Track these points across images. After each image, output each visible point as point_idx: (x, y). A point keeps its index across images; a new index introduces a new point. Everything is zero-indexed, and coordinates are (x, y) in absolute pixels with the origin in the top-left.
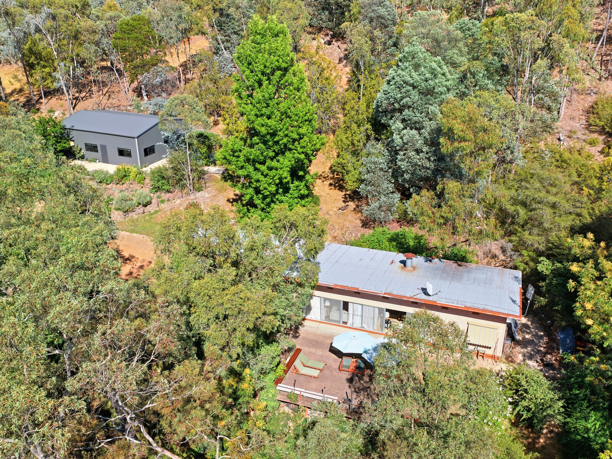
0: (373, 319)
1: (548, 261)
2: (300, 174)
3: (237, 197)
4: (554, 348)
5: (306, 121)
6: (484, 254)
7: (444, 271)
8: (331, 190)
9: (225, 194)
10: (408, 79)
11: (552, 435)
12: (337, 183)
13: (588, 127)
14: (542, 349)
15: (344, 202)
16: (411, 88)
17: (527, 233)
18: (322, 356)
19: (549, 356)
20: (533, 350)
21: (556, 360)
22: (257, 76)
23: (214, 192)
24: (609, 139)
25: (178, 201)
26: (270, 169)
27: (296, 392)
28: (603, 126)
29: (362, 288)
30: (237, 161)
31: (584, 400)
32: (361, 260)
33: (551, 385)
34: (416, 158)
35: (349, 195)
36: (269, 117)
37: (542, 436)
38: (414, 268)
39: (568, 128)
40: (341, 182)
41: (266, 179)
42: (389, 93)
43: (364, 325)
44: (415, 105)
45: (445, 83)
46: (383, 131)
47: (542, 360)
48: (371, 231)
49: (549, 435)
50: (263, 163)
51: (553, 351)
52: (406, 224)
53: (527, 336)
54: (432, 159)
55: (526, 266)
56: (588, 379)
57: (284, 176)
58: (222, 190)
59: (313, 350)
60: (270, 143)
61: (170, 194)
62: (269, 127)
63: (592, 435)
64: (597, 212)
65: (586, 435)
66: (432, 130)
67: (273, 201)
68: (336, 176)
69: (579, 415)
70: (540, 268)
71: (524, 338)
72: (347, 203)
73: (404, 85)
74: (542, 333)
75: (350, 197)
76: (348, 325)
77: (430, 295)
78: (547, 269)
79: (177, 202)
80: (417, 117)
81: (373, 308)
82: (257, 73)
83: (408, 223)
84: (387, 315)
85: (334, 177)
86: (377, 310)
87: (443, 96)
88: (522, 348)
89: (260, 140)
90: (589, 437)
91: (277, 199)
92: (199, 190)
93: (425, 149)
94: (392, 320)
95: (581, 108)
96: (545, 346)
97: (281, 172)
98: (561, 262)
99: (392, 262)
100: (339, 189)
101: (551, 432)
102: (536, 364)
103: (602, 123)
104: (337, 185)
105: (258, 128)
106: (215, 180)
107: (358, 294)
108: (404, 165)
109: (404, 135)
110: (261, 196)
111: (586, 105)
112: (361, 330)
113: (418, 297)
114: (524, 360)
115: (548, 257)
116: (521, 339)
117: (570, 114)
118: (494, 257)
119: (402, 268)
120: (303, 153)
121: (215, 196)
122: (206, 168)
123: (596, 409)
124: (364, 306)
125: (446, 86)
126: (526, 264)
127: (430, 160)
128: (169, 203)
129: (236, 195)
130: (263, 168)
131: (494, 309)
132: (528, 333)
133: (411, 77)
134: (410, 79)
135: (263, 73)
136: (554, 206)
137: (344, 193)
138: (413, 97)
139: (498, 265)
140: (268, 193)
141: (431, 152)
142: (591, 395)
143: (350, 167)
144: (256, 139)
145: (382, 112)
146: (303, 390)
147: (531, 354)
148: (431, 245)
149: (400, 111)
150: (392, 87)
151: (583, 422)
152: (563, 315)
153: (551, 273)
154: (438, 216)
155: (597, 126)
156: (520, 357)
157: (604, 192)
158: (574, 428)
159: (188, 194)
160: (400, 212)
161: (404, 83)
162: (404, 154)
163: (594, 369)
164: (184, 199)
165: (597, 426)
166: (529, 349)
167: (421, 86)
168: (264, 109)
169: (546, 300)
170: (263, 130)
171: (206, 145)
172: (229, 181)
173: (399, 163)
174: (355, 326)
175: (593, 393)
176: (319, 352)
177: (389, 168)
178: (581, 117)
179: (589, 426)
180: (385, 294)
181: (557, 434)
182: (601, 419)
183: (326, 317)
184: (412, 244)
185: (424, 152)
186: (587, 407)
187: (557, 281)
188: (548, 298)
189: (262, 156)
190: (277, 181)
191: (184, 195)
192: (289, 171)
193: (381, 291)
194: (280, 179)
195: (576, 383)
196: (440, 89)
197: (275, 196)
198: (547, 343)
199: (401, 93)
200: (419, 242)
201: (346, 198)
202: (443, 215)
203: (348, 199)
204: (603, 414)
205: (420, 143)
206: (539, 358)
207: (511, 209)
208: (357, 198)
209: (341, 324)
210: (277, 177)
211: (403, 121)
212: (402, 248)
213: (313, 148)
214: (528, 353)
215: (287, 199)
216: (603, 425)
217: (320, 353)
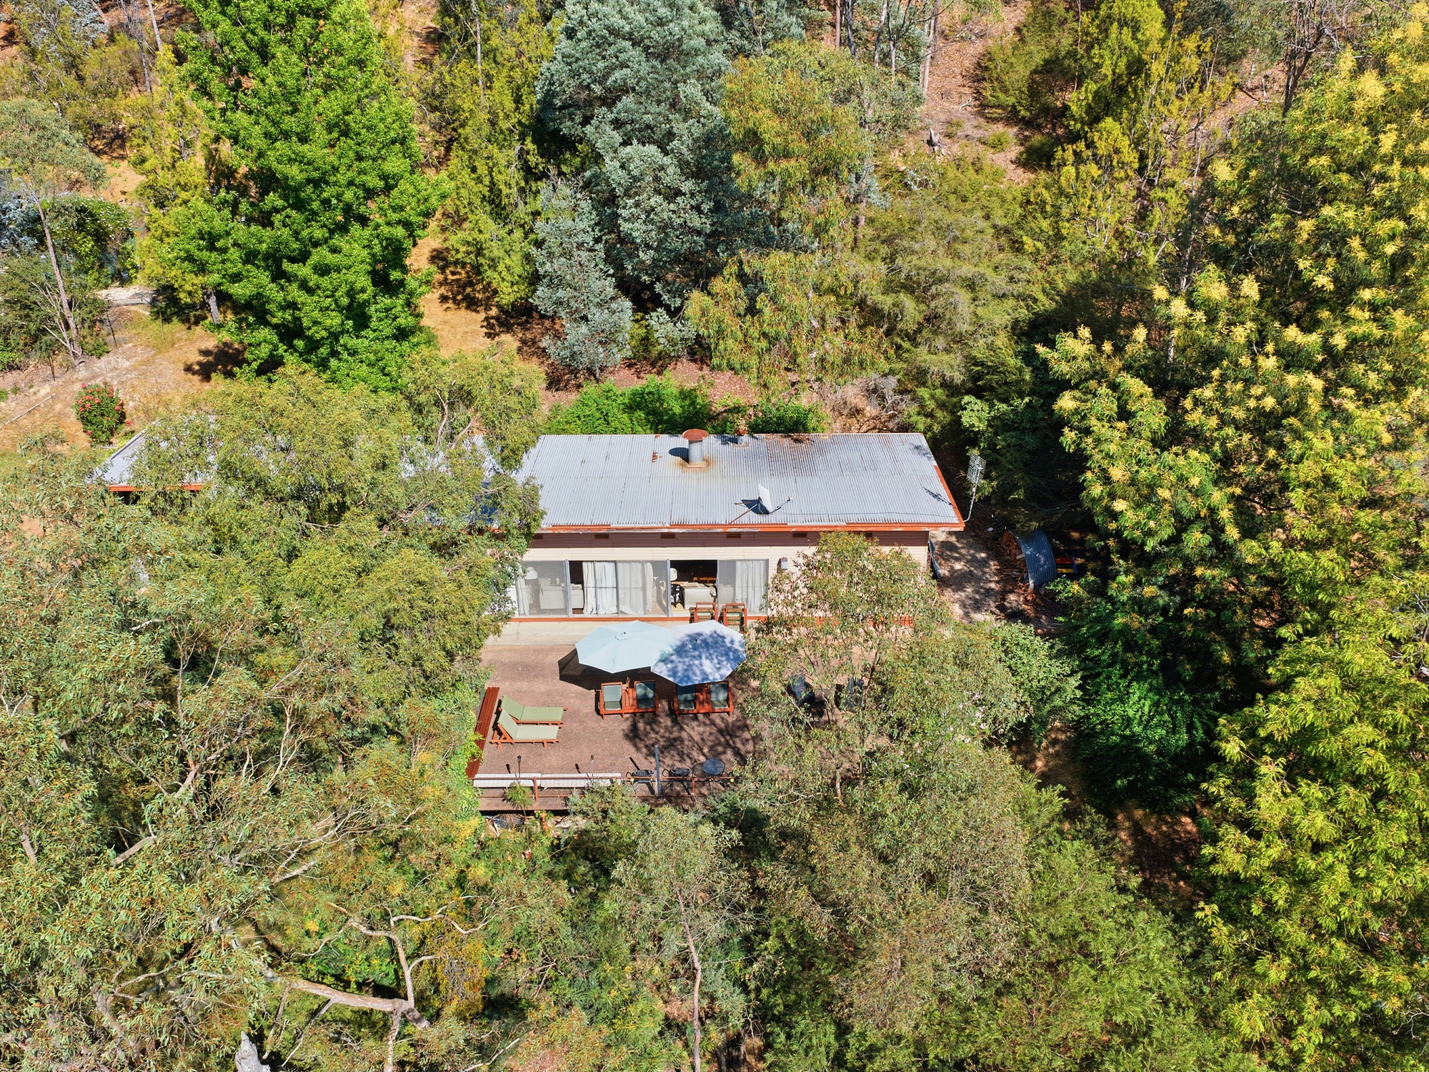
0: (644, 588)
1: (979, 402)
2: (392, 278)
3: (211, 358)
4: (1015, 580)
5: (393, 142)
6: (833, 410)
7: (771, 457)
8: (449, 313)
9: (175, 354)
10: (617, 21)
11: (1057, 748)
12: (459, 293)
13: (982, 107)
14: (993, 585)
15: (488, 335)
16: (628, 44)
17: (923, 350)
18: (549, 694)
19: (1012, 597)
20: (978, 592)
21: (1026, 602)
22: (253, 33)
23: (142, 354)
24: (1026, 133)
25: (45, 390)
26: (323, 270)
27: (523, 783)
28: (1014, 106)
29: (619, 520)
30: (223, 262)
31: (1111, 665)
32: (583, 462)
33: (1052, 647)
34: (665, 210)
35: (497, 318)
36: (303, 140)
37: (1039, 755)
38: (708, 461)
39: (943, 117)
40: (469, 290)
41: (315, 298)
42: (578, 59)
43: (622, 608)
44: (643, 84)
45: (699, 28)
46: (563, 153)
47: (1002, 608)
48: (573, 397)
49: (1051, 750)
50: (302, 257)
51: (1015, 586)
52: (649, 368)
53: (958, 566)
54: (705, 207)
55: (929, 420)
56: (1120, 620)
57: (358, 286)
58: (162, 346)
59: (523, 685)
60: (315, 205)
61: (15, 373)
62: (309, 163)
63: (1137, 729)
64: (1061, 286)
65: (1128, 732)
66: (695, 141)
67: (334, 354)
68: (450, 277)
69: (1109, 695)
70: (967, 419)
71: (952, 570)
72: (497, 339)
73: (611, 39)
74: (983, 555)
75: (501, 324)
76: (586, 614)
77: (767, 512)
78: (980, 420)
79: (43, 392)
80: (651, 113)
81: (639, 565)
82: (253, 26)
83: (653, 365)
84: (673, 574)
85: (446, 279)
86: (649, 567)
87: (700, 59)
88: (955, 591)
89: (285, 198)
90: (1133, 734)
91: (344, 346)
92: (99, 351)
93: (687, 186)
94: (684, 584)
95: (957, 71)
96: (996, 578)
97: (351, 278)
98: (1005, 400)
99: (654, 457)
100: (467, 308)
101: (1054, 742)
102: (990, 618)
103: (1011, 100)
104: (460, 297)
105: (282, 169)
106: (133, 321)
107: (603, 538)
108: (636, 229)
109: (630, 159)
110: (300, 344)
111: (967, 63)
112: (620, 618)
113: (745, 520)
114: (967, 615)
115: (978, 393)
116: (947, 573)
117: (940, 85)
118: (856, 412)
119: (682, 465)
120: (399, 222)
121: (147, 362)
122: (102, 294)
123: (1139, 678)
124: (619, 565)
125: (703, 35)
126: (930, 415)
127: (700, 212)
128: (20, 396)
129: (206, 353)
130: (304, 271)
131: (906, 519)
132: (957, 559)
133: (626, 18)
134: (622, 22)
135: (267, 26)
136: (971, 285)
137: (483, 315)
138: (636, 66)
139: (865, 428)
140: (324, 334)
141: (700, 192)
142: (1125, 651)
143: (495, 250)
144: (273, 199)
145: (561, 109)
146: (539, 775)
147: (976, 601)
148: (718, 407)
149: (609, 100)
150: (584, 44)
151: (1118, 708)
152: (1031, 508)
153: (989, 425)
154: (756, 335)
155: (998, 107)
156: (957, 611)
157: (1065, 243)
158: (1101, 723)
159: (70, 367)
160: (634, 343)
161: (610, 33)
162: (637, 205)
163: (1129, 598)
164: (60, 381)
165: (1146, 709)
166: (969, 590)
167: (650, 37)
168: (287, 118)
169: (994, 483)
170: (295, 173)
171: (88, 233)
172: (175, 319)
173: (625, 227)
174: (602, 613)
175: (1128, 647)
176: (540, 687)
177: (597, 240)
178: (962, 90)
179: (1131, 713)
180: (673, 526)
181: (1065, 744)
182: (1151, 695)
183: (531, 606)
184: (677, 410)
185: (685, 194)
186: (1122, 677)
187: (1004, 440)
188: (997, 478)
189: (297, 239)
190: (345, 301)
191: (58, 372)
192: (369, 273)
193: (659, 521)
194: (351, 293)
195: (1093, 636)
196: (692, 42)
197: (337, 341)
198: (999, 572)
199: (604, 57)
200: (693, 403)
201: (490, 326)
202: (766, 329)
203: (498, 329)
204: (1151, 684)
205: (672, 175)
206: (992, 604)
207: (886, 302)
208: (519, 324)
209: (571, 615)
210: (344, 289)
211: (617, 124)
212: (661, 422)
213: (422, 207)
214: (968, 597)
215: (366, 343)
216: (1156, 704)
217: (543, 688)
